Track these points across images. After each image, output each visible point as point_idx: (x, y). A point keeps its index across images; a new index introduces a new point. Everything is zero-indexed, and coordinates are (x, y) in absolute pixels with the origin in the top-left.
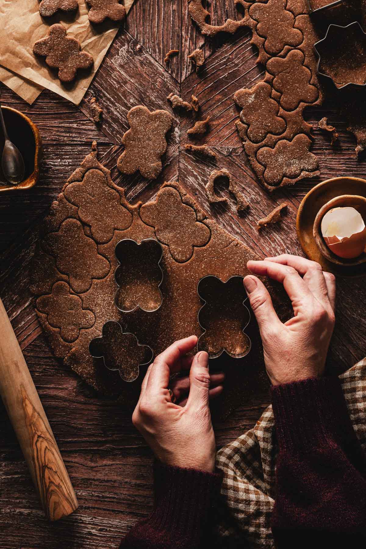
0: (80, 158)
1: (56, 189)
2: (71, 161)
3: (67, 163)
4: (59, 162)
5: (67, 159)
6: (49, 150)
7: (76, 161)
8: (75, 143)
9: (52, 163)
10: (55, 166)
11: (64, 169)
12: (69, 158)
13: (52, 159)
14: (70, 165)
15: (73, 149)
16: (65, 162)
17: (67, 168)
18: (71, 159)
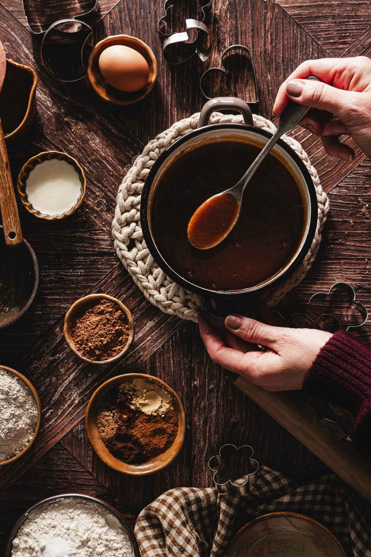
0: (92, 269)
1: (68, 299)
2: (83, 271)
3: (80, 273)
4: (71, 272)
5: (79, 269)
6: (61, 260)
7: (88, 272)
8: (88, 253)
9: (64, 274)
10: (66, 276)
11: (76, 280)
12: (81, 269)
13: (65, 269)
14: (82, 276)
15: (86, 259)
16: (77, 272)
17: (79, 278)
18: (83, 269)
